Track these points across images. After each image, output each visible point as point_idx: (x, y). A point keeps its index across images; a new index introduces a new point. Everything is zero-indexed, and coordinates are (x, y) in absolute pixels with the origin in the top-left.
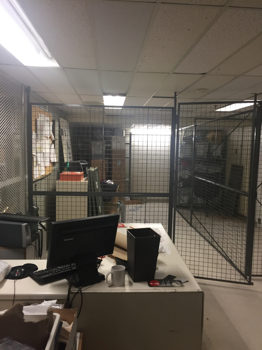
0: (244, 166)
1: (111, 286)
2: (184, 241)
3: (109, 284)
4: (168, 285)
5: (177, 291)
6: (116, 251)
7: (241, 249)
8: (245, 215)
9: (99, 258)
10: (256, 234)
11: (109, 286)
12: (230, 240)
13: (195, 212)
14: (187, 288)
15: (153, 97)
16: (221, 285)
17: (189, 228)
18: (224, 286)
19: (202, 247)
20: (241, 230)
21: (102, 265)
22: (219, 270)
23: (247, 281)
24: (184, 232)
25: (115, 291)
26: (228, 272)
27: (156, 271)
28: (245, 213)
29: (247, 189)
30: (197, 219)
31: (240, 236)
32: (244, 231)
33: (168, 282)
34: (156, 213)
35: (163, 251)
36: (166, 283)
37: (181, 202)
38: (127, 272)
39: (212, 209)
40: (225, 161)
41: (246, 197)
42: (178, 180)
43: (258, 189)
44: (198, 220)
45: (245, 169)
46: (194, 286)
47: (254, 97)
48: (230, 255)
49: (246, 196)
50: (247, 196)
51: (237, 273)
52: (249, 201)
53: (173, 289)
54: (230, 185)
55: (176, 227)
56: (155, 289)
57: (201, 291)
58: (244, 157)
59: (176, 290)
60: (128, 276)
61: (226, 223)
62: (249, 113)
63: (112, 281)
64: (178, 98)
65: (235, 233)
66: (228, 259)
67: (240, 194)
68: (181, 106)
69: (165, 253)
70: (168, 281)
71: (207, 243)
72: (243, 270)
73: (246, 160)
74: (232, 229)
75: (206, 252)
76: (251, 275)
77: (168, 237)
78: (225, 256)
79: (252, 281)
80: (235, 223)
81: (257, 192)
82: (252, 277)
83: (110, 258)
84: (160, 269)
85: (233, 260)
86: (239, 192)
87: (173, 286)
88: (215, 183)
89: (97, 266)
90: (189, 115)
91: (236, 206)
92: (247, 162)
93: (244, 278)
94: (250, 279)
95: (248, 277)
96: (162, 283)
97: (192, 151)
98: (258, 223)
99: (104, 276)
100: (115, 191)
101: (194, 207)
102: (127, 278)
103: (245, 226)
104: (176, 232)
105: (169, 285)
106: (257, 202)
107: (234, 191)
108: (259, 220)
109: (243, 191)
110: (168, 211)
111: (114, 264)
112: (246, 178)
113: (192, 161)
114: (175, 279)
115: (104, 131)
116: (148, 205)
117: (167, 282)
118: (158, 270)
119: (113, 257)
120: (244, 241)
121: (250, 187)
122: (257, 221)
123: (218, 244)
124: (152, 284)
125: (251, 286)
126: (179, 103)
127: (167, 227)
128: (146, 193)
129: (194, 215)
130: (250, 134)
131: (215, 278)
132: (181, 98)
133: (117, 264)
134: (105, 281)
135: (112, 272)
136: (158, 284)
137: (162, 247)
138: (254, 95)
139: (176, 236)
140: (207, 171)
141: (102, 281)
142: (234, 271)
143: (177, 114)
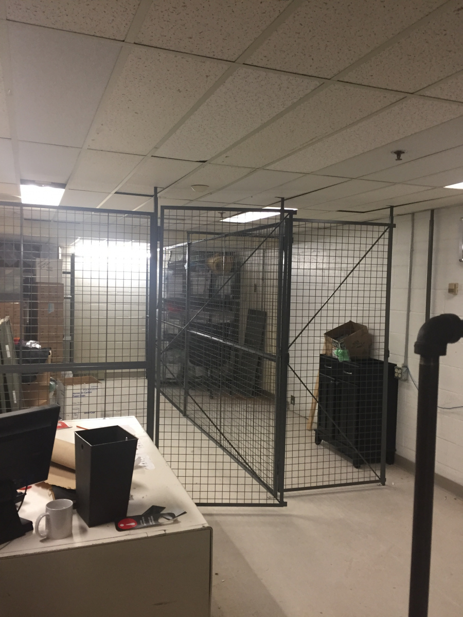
0: (268, 313)
1: (46, 539)
2: (175, 443)
3: (42, 537)
4: (151, 523)
5: (167, 532)
6: (53, 473)
7: (266, 448)
8: (272, 392)
9: (18, 491)
10: (289, 421)
11: (42, 541)
12: (249, 435)
13: (191, 392)
14: (185, 525)
15: (116, 193)
16: (237, 513)
17: (184, 420)
18: (241, 513)
19: (205, 451)
20: (266, 418)
21: (27, 503)
22: (234, 488)
23: (278, 500)
24: (175, 429)
25: (54, 549)
26: (248, 488)
27: (130, 502)
28: (272, 388)
29: (274, 350)
30: (197, 404)
31: (265, 428)
32: (271, 417)
33: (151, 519)
34: (125, 399)
35: (141, 464)
36: (147, 521)
37: (169, 376)
38: (75, 510)
39: (219, 385)
40: (238, 304)
41: (273, 362)
42: (162, 337)
43: (290, 349)
44: (198, 406)
45: (271, 318)
46: (196, 520)
47: (280, 203)
48: (250, 460)
49: (272, 360)
50: (275, 361)
51: (263, 489)
52: (277, 368)
53: (162, 529)
54: (247, 342)
55: (161, 421)
56: (129, 535)
57: (208, 527)
58: (269, 297)
59: (165, 530)
60: (79, 518)
61: (243, 406)
62: (274, 228)
63: (47, 530)
64: (160, 197)
65: (257, 422)
66: (247, 468)
67: (264, 357)
68: (166, 211)
69: (144, 469)
70: (152, 517)
71: (212, 444)
72: (270, 482)
73: (271, 303)
74: (252, 416)
75: (212, 458)
76: (282, 490)
77: (148, 438)
78: (242, 463)
79: (285, 500)
80: (258, 406)
81: (288, 354)
82: (285, 493)
83: (40, 489)
84: (137, 496)
85: (254, 468)
86: (262, 355)
87: (160, 525)
88: (223, 340)
89: (16, 507)
90: (180, 227)
91: (258, 377)
92: (273, 306)
93: (273, 497)
94: (282, 497)
95: (279, 494)
96: (141, 521)
97: (184, 287)
98: (291, 403)
99: (31, 523)
100: (44, 361)
101: (189, 383)
102: (76, 521)
103: (271, 410)
104: (161, 428)
105: (154, 523)
106: (290, 369)
107: (254, 354)
108: (293, 398)
109: (268, 352)
110: (146, 392)
111: (50, 499)
112: (272, 332)
113: (184, 304)
114: (162, 512)
115: (24, 250)
116: (110, 383)
117: (149, 518)
118: (133, 499)
119: (47, 486)
120: (271, 435)
121: (278, 346)
122: (289, 400)
123: (230, 444)
124: (122, 525)
125: (284, 508)
126: (162, 206)
127: (145, 421)
128: (107, 363)
129: (190, 396)
130: (276, 261)
131: (227, 501)
132: (165, 198)
133: (57, 497)
134: (34, 531)
135: (48, 513)
136: (133, 524)
137: (139, 458)
138: (280, 199)
139: (161, 436)
140: (210, 320)
141: (27, 534)
142: (257, 487)
143: (159, 224)
